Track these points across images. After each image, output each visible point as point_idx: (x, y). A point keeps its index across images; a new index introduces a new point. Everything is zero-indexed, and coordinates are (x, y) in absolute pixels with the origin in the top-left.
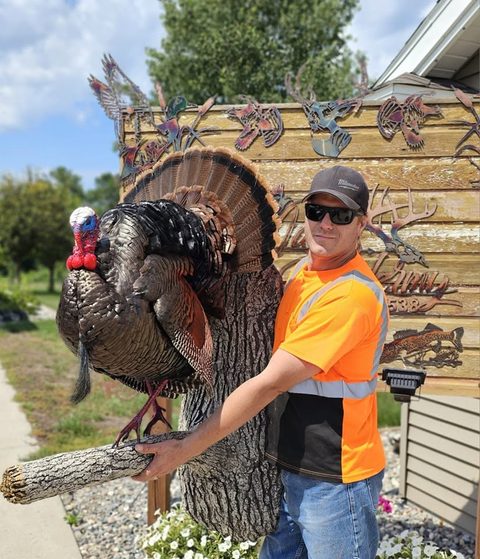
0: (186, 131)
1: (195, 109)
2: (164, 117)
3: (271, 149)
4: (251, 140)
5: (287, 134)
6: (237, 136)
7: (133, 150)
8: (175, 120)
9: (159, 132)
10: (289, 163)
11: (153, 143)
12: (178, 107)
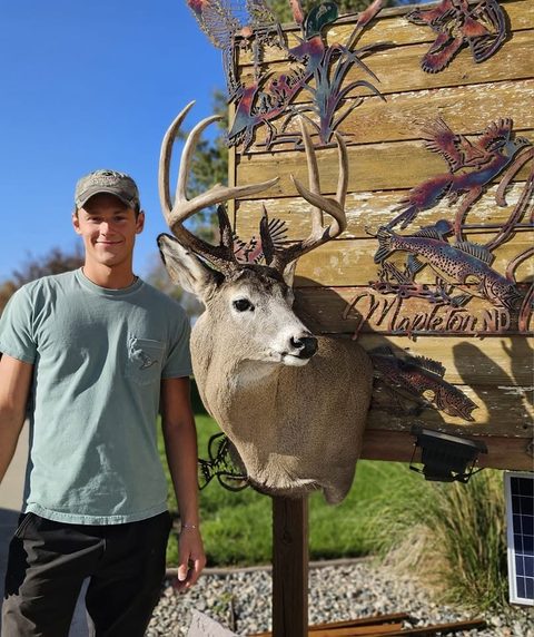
0: (336, 53)
1: (352, 18)
2: (301, 35)
3: (485, 65)
4: (449, 55)
5: (516, 39)
6: (422, 51)
7: (251, 90)
8: (319, 39)
9: (291, 60)
10: (519, 84)
11: (283, 78)
12: (324, 17)
